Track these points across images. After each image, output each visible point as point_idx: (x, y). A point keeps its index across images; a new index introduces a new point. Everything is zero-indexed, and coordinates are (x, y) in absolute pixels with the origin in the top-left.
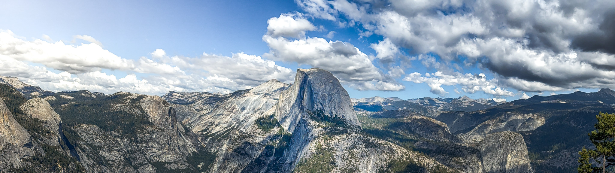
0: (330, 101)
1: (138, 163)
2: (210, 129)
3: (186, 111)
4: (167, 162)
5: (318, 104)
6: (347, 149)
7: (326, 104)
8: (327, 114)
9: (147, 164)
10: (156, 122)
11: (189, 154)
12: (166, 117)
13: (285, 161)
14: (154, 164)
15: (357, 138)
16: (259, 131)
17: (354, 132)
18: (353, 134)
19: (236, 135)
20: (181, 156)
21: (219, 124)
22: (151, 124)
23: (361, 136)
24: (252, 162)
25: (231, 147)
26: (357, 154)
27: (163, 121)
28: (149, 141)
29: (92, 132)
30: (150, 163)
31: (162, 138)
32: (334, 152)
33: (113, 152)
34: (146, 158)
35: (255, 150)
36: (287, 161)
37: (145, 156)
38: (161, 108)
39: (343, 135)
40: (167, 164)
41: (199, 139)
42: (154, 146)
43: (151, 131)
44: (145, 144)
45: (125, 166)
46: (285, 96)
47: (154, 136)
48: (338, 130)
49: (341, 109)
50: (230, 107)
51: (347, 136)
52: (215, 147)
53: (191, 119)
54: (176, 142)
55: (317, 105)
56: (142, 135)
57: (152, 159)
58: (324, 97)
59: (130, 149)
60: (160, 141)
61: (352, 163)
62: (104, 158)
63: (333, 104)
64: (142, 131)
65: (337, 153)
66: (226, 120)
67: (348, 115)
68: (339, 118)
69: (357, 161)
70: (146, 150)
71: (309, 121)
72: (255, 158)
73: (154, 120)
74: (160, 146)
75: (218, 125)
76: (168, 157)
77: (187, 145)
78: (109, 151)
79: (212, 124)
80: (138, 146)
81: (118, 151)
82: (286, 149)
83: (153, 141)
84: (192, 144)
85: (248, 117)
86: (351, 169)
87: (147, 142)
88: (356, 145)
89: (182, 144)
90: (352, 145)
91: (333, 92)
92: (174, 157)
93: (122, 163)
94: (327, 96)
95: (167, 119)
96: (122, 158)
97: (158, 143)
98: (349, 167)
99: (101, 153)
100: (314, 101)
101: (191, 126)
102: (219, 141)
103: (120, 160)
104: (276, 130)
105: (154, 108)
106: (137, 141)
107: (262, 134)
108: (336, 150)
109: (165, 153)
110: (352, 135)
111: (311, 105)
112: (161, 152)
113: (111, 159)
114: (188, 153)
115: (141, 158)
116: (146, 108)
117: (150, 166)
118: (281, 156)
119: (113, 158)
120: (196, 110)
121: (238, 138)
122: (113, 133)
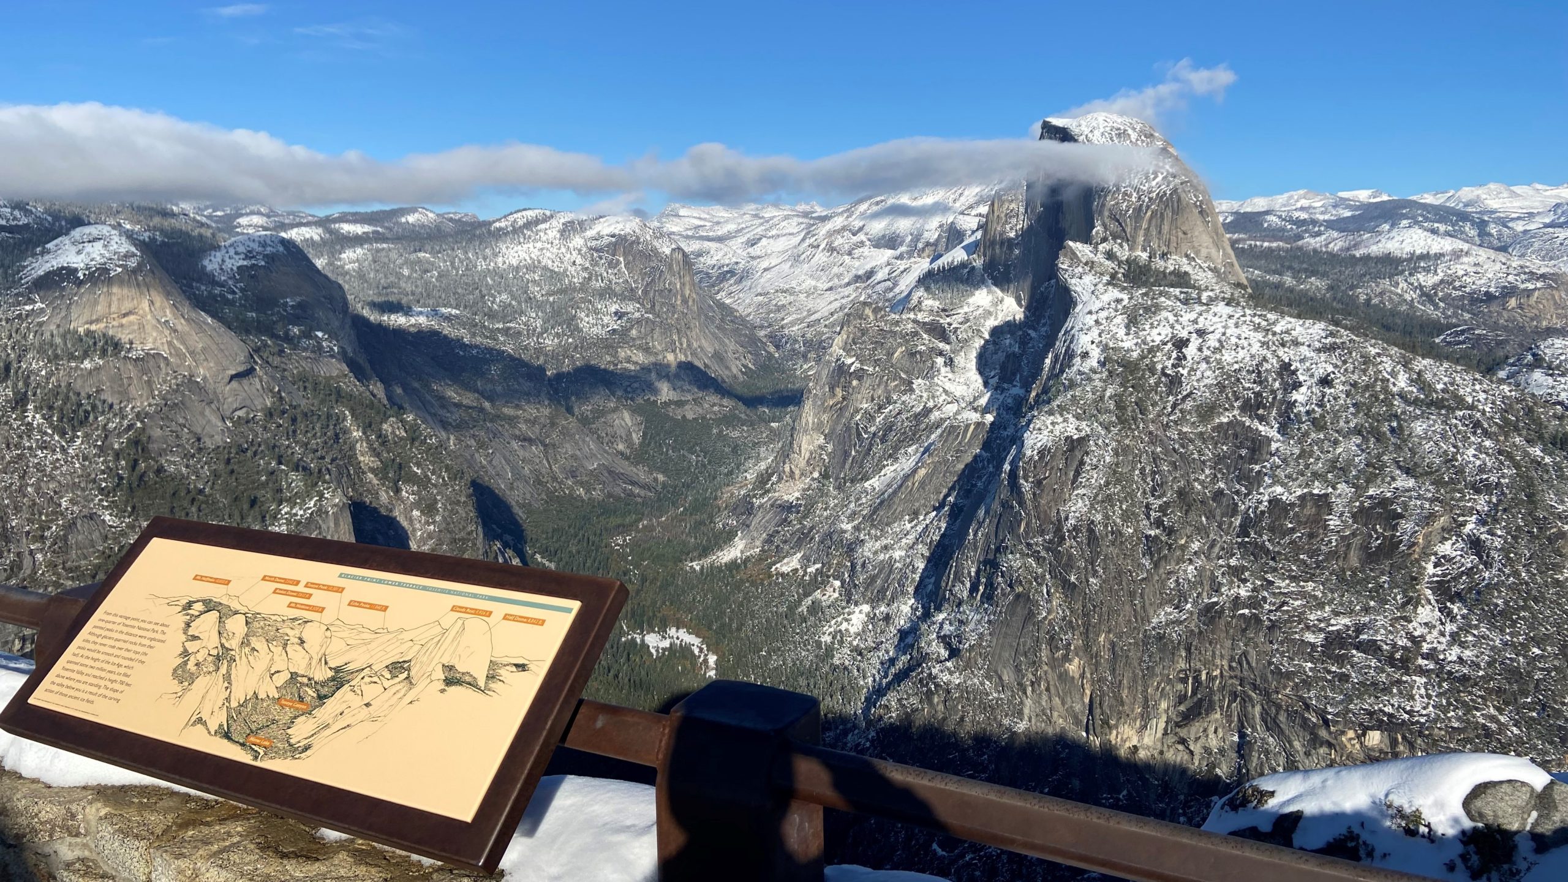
0: (1146, 212)
1: (590, 408)
4: (672, 402)
5: (1107, 220)
6: (1200, 350)
7: (1134, 220)
9: (615, 410)
11: (735, 377)
12: (663, 277)
15: (1235, 318)
16: (932, 305)
17: (1223, 301)
19: (865, 319)
21: (815, 291)
28: (620, 347)
31: (655, 336)
34: (613, 393)
37: (608, 389)
40: (672, 407)
42: (634, 359)
45: (553, 419)
47: (633, 332)
48: (1171, 296)
49: (1180, 234)
50: (845, 243)
51: (1200, 313)
55: (1105, 226)
56: (598, 329)
57: (630, 396)
60: (650, 344)
63: (1156, 220)
64: (597, 319)
67: (1203, 252)
74: (652, 359)
75: (812, 296)
76: (676, 387)
77: (726, 352)
83: (632, 346)
84: (740, 349)
89: (712, 352)
90: (1217, 340)
94: (1137, 195)
97: (646, 350)
100: (1096, 214)
108: (1164, 355)
109: (667, 376)
111: (1083, 224)
112: (654, 375)
114: (730, 374)
115: (597, 395)
117: (627, 414)
121: (872, 327)
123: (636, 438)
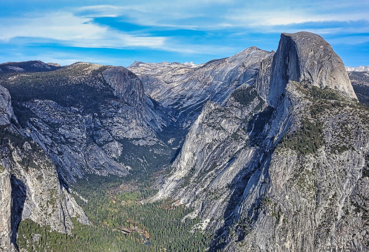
0: (320, 70)
1: (102, 140)
2: (182, 103)
3: (154, 83)
4: (134, 139)
5: (305, 73)
6: (339, 124)
7: (315, 73)
8: (316, 84)
9: (112, 141)
10: (121, 95)
11: (159, 130)
12: (132, 90)
13: (266, 136)
14: (120, 141)
15: (353, 112)
16: (237, 104)
17: (348, 105)
18: (348, 107)
19: (211, 108)
20: (150, 132)
21: (191, 97)
22: (116, 98)
23: (358, 110)
24: (229, 136)
25: (206, 122)
26: (351, 130)
27: (129, 95)
28: (114, 117)
29: (48, 108)
30: (116, 140)
31: (128, 113)
32: (323, 128)
33: (73, 129)
34: (111, 135)
35: (231, 125)
36: (268, 137)
37: (110, 133)
38: (127, 81)
39: (335, 109)
40: (134, 140)
41: (169, 113)
42: (120, 121)
43: (116, 106)
44: (110, 119)
45: (88, 144)
46: (267, 65)
47: (120, 111)
48: (329, 103)
49: (333, 79)
50: (204, 78)
51: (339, 110)
52: (186, 122)
53: (160, 92)
54: (144, 117)
55: (304, 75)
56: (106, 110)
57: (118, 136)
58: (312, 65)
59: (93, 125)
60: (126, 116)
61: (345, 140)
62: (64, 136)
63: (324, 73)
64: (106, 106)
65: (327, 129)
66: (200, 93)
67: (341, 86)
68: (331, 89)
69: (352, 138)
70: (112, 126)
71: (295, 92)
72: (232, 133)
73: (119, 93)
74: (127, 122)
75: (190, 99)
76: (136, 133)
77: (156, 119)
78: (70, 129)
79: (183, 97)
80: (101, 123)
81: (80, 129)
82: (268, 124)
83: (119, 116)
84: (162, 119)
85: (224, 90)
86: (344, 146)
87: (112, 117)
88: (350, 120)
89: (151, 119)
90: (346, 120)
91: (324, 60)
92: (142, 132)
93: (85, 141)
94: (317, 64)
95: (133, 92)
96: (84, 135)
97: (125, 118)
98: (341, 145)
99: (60, 131)
100: (301, 71)
101: (161, 100)
102: (192, 115)
103: (82, 137)
104: (256, 103)
105: (118, 80)
106: (100, 117)
107: (240, 107)
108: (326, 126)
109: (133, 128)
110: (346, 108)
111: (296, 75)
112: (127, 128)
113: (72, 137)
114: (157, 128)
115: (105, 135)
116: (109, 80)
117: (116, 143)
118: (262, 131)
119: (74, 135)
120: (165, 82)
121: (213, 112)
122: (73, 108)
123: (120, 152)
